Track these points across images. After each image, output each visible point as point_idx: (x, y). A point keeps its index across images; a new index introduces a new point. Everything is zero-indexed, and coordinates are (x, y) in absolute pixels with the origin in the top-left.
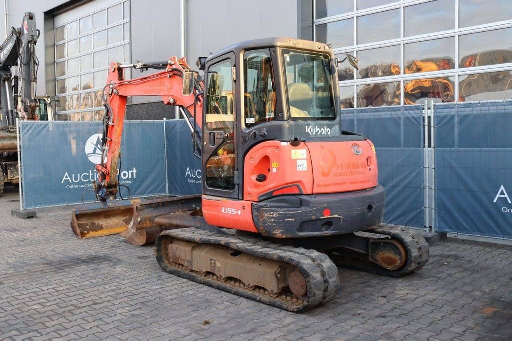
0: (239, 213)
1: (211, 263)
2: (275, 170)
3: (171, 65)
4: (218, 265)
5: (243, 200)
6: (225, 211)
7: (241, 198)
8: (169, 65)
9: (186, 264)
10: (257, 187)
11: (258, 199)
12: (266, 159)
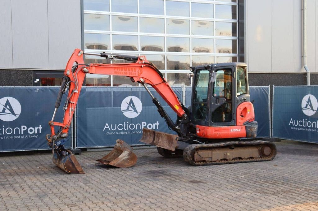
0: (240, 130)
1: (224, 154)
2: (249, 113)
3: (141, 60)
4: (228, 154)
5: (236, 125)
6: (232, 130)
7: (235, 125)
8: (139, 60)
9: (207, 159)
10: (242, 119)
11: (243, 124)
12: (245, 109)
